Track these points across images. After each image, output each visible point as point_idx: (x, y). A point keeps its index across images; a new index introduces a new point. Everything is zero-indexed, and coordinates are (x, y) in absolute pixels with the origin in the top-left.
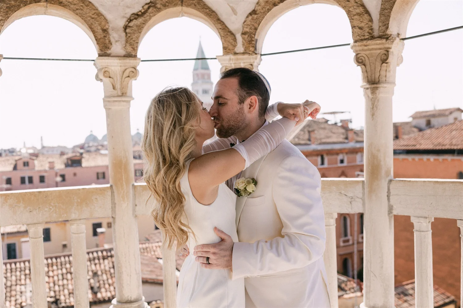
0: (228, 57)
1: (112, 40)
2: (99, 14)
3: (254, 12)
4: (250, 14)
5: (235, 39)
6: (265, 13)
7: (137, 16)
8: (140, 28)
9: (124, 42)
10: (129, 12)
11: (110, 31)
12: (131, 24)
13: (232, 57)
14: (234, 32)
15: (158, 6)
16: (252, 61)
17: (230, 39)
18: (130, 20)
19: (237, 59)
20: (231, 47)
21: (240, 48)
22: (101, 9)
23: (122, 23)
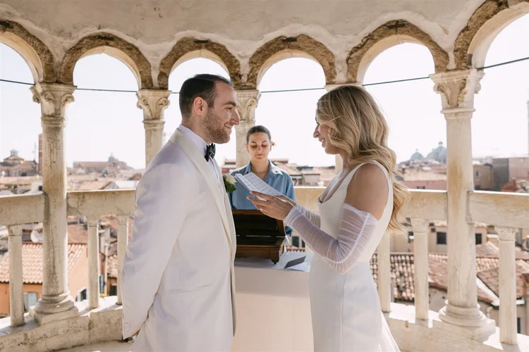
0: (440, 75)
1: (337, 71)
2: (328, 52)
3: (467, 28)
4: (463, 31)
5: (447, 57)
6: (477, 28)
7: (357, 49)
8: (359, 58)
9: (346, 71)
10: (351, 46)
11: (336, 64)
12: (352, 56)
13: (444, 74)
14: (446, 50)
15: (375, 38)
16: (465, 76)
17: (442, 57)
18: (351, 53)
19: (449, 76)
20: (443, 65)
21: (452, 65)
22: (329, 48)
23: (345, 56)
